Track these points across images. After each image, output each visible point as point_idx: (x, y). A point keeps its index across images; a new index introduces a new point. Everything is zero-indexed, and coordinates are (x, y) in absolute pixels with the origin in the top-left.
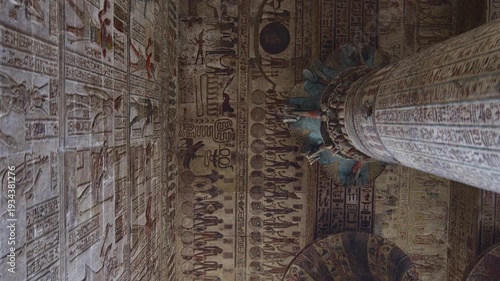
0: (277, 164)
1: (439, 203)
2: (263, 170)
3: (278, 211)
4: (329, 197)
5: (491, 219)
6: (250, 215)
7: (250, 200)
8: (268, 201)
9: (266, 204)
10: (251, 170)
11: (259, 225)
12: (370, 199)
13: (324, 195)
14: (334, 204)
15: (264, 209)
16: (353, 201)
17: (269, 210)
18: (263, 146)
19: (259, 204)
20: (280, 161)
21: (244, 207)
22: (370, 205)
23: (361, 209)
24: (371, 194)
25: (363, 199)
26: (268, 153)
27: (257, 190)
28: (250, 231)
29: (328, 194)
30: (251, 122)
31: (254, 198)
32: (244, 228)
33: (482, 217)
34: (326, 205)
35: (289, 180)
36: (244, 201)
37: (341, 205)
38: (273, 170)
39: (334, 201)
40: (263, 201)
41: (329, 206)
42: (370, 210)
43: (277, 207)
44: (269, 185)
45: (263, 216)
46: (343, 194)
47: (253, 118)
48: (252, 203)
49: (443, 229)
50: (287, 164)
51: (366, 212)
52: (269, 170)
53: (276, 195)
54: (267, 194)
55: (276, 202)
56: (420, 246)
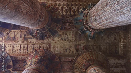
0: (74, 10)
1: (64, 52)
2: (73, 6)
3: (62, 10)
4: (69, 18)
5: (63, 60)
6: (61, 3)
7: (65, 3)
8: (65, 8)
9: (64, 7)
10: (73, 3)
11: (58, 6)
12: (68, 29)
13: (69, 17)
14: (67, 20)
15: (63, 7)
16: (68, 24)
17: (62, 8)
18: (79, 6)
19: (64, 5)
20: (75, 11)
21: (63, 2)
22: (67, 29)
23: (65, 27)
24: (70, 29)
25: (68, 27)
26: (77, 8)
27: (67, 5)
28: (57, 3)
29: (70, 18)
30: (85, 3)
31: (66, 4)
32: (58, 1)
33: (64, 58)
34: (67, 18)
35: (70, 13)
36: (65, 2)
37: (67, 22)
38: (73, 9)
39: (68, 20)
40: (65, 6)
41: (66, 18)
42: (65, 29)
43: (63, 10)
44: (69, 8)
45: (61, 6)
46: (69, 22)
47: (86, 4)
48: (64, 4)
49: (58, 53)
50: (74, 12)
51: (65, 28)
52: (73, 8)
53: (66, 10)
54: (67, 7)
55: (65, 10)
56: (53, 47)
